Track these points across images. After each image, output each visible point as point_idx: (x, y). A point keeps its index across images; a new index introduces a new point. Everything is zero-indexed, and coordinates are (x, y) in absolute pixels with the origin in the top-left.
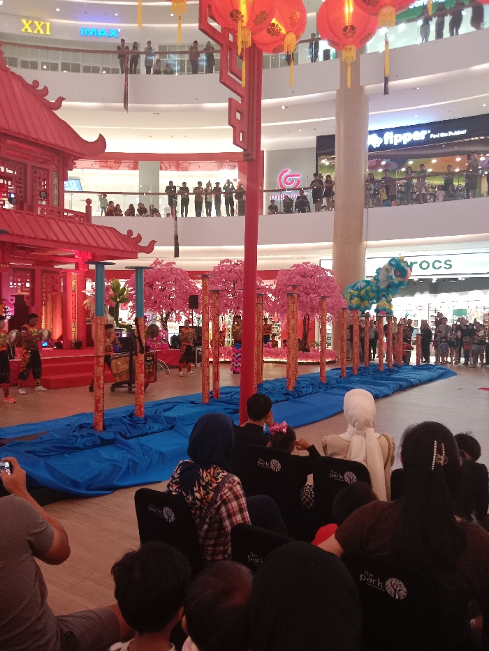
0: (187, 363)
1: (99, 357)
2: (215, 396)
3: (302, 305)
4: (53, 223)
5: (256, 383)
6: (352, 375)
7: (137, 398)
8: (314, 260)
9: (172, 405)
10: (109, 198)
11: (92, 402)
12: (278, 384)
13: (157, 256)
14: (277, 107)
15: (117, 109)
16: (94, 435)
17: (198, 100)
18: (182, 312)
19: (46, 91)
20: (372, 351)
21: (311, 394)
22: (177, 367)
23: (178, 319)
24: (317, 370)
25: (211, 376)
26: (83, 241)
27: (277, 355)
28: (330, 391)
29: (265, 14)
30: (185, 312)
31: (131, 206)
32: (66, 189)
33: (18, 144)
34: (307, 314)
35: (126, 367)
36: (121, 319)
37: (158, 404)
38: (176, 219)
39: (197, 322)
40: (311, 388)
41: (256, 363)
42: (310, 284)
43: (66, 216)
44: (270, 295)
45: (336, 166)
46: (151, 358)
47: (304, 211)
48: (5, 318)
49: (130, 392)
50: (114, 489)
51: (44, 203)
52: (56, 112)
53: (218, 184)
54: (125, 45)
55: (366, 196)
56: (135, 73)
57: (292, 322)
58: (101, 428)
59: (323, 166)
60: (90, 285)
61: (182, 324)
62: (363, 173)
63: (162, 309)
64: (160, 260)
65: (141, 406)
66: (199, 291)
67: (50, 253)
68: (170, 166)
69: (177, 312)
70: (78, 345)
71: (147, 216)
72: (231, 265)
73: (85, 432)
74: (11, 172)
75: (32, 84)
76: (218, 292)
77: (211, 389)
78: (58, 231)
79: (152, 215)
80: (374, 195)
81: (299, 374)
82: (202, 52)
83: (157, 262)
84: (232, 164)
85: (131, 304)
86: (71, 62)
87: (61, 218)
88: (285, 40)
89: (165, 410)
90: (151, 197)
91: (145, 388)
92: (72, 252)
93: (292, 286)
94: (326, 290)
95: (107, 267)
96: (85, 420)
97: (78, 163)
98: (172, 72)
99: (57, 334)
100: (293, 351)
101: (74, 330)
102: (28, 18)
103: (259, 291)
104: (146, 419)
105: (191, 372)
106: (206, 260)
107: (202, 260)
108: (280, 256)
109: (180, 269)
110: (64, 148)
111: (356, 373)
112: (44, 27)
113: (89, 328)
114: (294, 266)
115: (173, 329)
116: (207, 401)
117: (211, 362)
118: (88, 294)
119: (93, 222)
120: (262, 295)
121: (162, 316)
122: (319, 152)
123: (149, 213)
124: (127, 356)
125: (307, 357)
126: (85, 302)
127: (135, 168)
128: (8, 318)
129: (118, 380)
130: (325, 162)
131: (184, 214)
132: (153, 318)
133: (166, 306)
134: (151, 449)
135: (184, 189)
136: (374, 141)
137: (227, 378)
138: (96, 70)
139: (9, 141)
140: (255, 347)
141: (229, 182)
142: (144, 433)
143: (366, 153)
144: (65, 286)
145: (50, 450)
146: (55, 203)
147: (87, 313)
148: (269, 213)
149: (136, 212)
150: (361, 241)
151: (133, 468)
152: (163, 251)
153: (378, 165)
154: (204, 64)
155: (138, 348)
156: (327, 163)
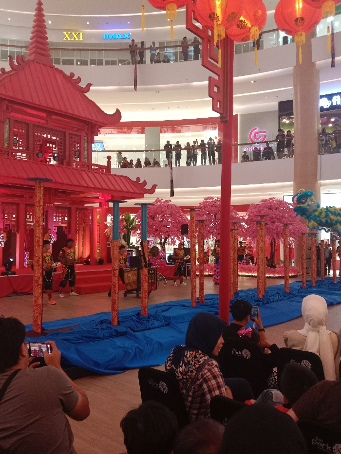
0: (180, 276)
1: (115, 270)
2: (201, 301)
3: (269, 231)
4: (84, 174)
5: (232, 292)
6: (311, 286)
7: (142, 301)
8: (278, 196)
9: (168, 307)
10: (124, 155)
11: (110, 303)
12: (251, 293)
13: (158, 196)
14: (247, 82)
15: (129, 90)
16: (111, 328)
17: (187, 80)
18: (176, 238)
19: (79, 79)
20: (327, 268)
21: (277, 301)
22: (172, 279)
23: (173, 242)
24: (282, 282)
25: (198, 286)
26: (105, 186)
27: (250, 270)
28: (293, 299)
29: (235, 14)
30: (178, 237)
31: (139, 160)
32: (93, 149)
33: (60, 118)
34: (274, 239)
35: (135, 278)
36: (132, 243)
37: (158, 306)
38: (172, 169)
39: (187, 245)
40: (278, 296)
41: (232, 276)
42: (275, 215)
43: (94, 169)
44: (243, 224)
45: (295, 124)
46: (153, 272)
47: (270, 159)
48: (50, 242)
49: (138, 297)
50: (126, 369)
51: (78, 160)
52: (86, 95)
53: (203, 141)
54: (135, 44)
55: (319, 145)
56: (142, 63)
57: (261, 244)
58: (116, 324)
59: (285, 124)
60: (109, 219)
61: (176, 246)
62: (316, 128)
63: (161, 235)
64: (160, 199)
65: (145, 308)
66: (189, 221)
67: (82, 195)
68: (167, 130)
69: (172, 237)
70: (101, 262)
71: (151, 167)
72: (213, 202)
73: (104, 326)
74: (55, 138)
75: (69, 75)
76: (202, 221)
77: (198, 295)
78: (88, 180)
79: (154, 166)
80: (326, 144)
81: (268, 285)
82: (190, 45)
83: (158, 201)
84: (214, 126)
85: (139, 232)
86: (97, 58)
87: (90, 170)
88: (251, 31)
89: (163, 311)
90: (153, 153)
91: (149, 294)
92: (98, 195)
93: (261, 216)
94: (289, 220)
95: (121, 205)
96: (104, 318)
97: (102, 130)
98: (169, 61)
99: (87, 254)
100: (262, 267)
101: (98, 251)
102: (67, 31)
103: (235, 220)
104: (149, 318)
105: (183, 283)
106: (194, 198)
107: (191, 198)
108: (251, 194)
109: (175, 205)
110: (92, 120)
111: (314, 285)
112: (78, 36)
113: (109, 249)
114: (263, 201)
115: (169, 250)
116: (194, 304)
117: (197, 275)
118: (108, 225)
119: (113, 172)
120: (236, 223)
121: (161, 240)
122: (280, 114)
123: (152, 165)
124: (136, 270)
125: (274, 273)
126: (106, 231)
127: (142, 132)
128: (52, 242)
129: (129, 288)
130: (286, 121)
131: (178, 164)
132: (154, 242)
133: (164, 233)
134: (152, 340)
135: (178, 146)
136: (325, 103)
137: (210, 288)
138: (114, 63)
139: (53, 117)
140: (232, 264)
141: (211, 139)
142: (148, 328)
143: (318, 113)
144: (92, 219)
145: (80, 339)
146: (86, 159)
147: (107, 238)
148: (242, 162)
149: (143, 165)
150: (316, 180)
151: (139, 354)
152: (162, 192)
153: (328, 122)
154: (192, 54)
155: (143, 264)
156: (288, 122)
